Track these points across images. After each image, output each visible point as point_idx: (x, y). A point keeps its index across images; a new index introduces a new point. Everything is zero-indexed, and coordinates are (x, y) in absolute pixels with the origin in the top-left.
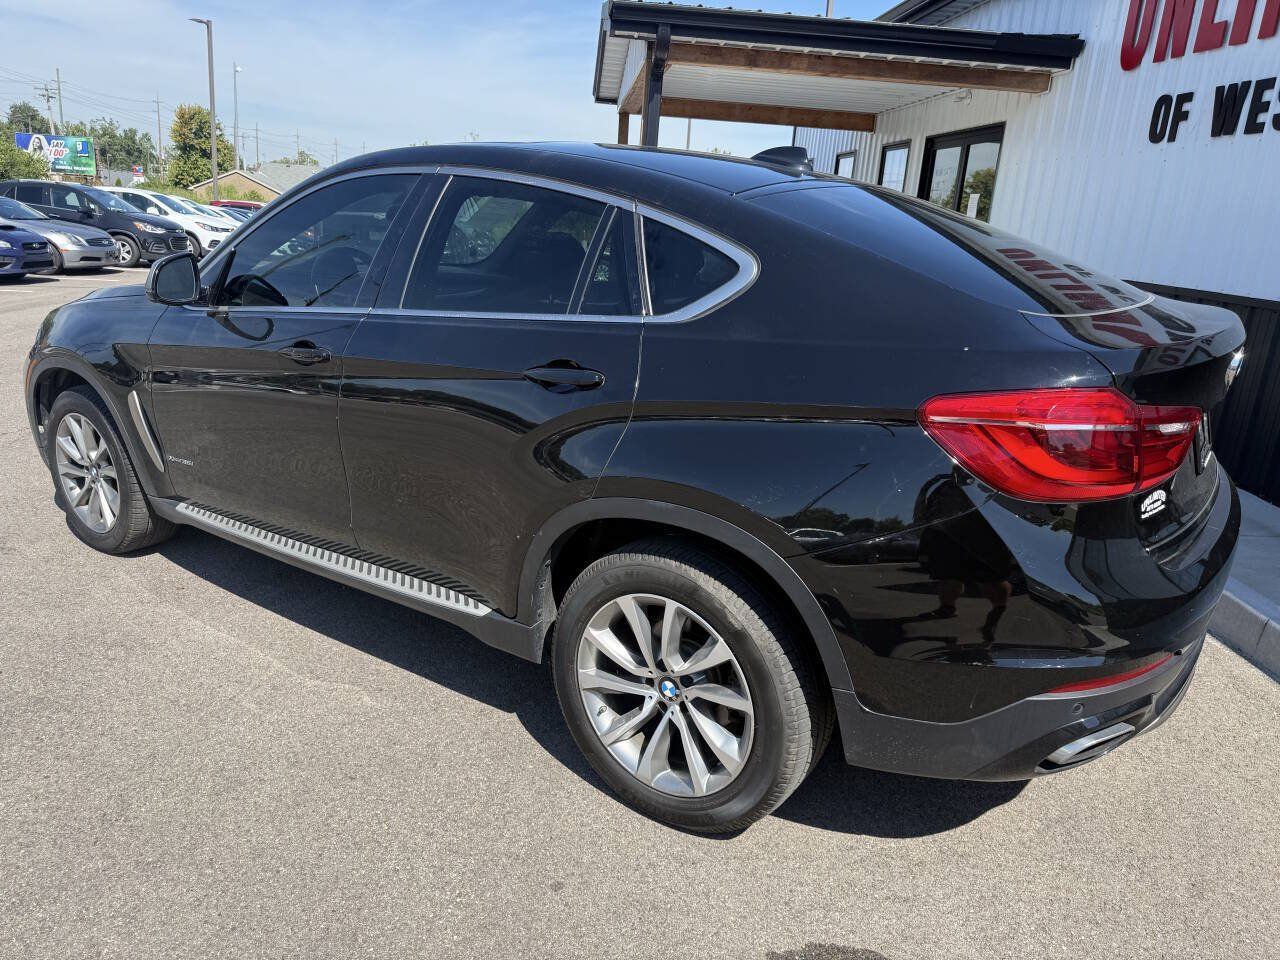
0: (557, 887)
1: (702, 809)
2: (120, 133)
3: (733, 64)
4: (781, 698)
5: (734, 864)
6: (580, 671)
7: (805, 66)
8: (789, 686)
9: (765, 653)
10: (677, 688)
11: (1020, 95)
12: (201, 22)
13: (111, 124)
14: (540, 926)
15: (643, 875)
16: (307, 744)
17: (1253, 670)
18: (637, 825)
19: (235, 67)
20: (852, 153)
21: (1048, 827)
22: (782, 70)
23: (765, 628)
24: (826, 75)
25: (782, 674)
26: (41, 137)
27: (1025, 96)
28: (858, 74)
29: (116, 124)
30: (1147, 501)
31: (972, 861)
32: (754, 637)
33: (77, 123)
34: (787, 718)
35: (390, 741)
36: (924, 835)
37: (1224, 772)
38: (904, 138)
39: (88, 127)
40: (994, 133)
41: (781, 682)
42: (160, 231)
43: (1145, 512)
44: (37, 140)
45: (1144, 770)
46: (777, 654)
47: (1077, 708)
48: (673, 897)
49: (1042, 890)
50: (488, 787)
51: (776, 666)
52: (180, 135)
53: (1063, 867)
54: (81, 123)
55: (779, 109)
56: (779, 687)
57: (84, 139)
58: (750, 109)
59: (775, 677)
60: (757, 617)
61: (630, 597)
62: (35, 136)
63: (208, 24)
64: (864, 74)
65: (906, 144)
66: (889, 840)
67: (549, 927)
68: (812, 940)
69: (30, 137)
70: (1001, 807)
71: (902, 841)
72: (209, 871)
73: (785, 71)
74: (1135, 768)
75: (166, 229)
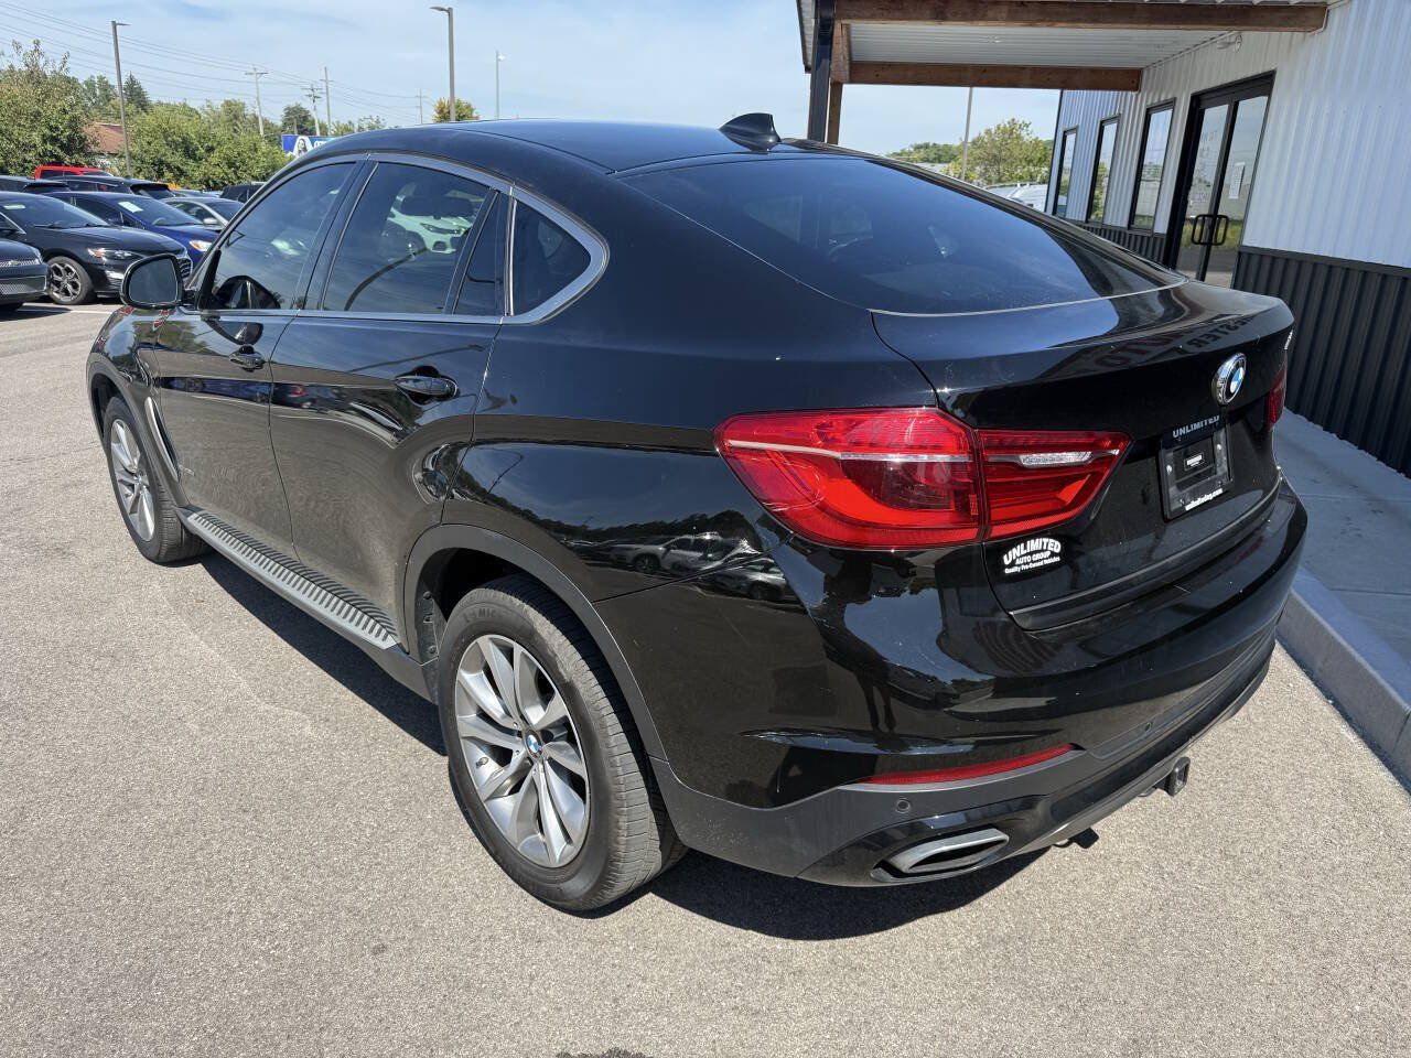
0: (379, 950)
1: (555, 882)
3: (917, 19)
4: (606, 764)
5: (584, 947)
6: (458, 717)
7: (1004, 15)
8: (615, 750)
9: (590, 710)
10: (540, 744)
11: (1292, 37)
12: (442, 9)
13: (378, 122)
14: (336, 990)
15: (477, 949)
16: (222, 771)
17: (1382, 774)
18: (504, 891)
19: (498, 55)
20: (1117, 118)
21: (986, 946)
22: (975, 22)
23: (595, 681)
24: (1031, 23)
25: (608, 736)
26: (306, 138)
27: (1298, 35)
28: (1073, 21)
29: (382, 122)
30: (1016, 552)
31: (863, 976)
32: (581, 691)
33: (346, 122)
34: (614, 787)
35: (304, 774)
36: (824, 938)
37: (1264, 902)
38: (1169, 97)
39: (356, 126)
40: (1262, 84)
41: (607, 745)
43: (1012, 564)
44: (302, 142)
45: (1154, 889)
46: (604, 712)
47: (903, 805)
48: (494, 975)
49: (931, 1021)
50: (373, 835)
51: (603, 726)
53: (974, 998)
54: (350, 123)
55: (1020, 69)
56: (604, 750)
58: (985, 71)
59: (600, 738)
60: (587, 668)
61: (487, 637)
62: (300, 137)
63: (449, 11)
64: (1079, 20)
65: (1170, 104)
66: (777, 939)
67: (345, 994)
68: (619, 1046)
69: (296, 137)
70: (939, 916)
71: (792, 943)
72: (58, 893)
73: (981, 23)
74: (1145, 885)
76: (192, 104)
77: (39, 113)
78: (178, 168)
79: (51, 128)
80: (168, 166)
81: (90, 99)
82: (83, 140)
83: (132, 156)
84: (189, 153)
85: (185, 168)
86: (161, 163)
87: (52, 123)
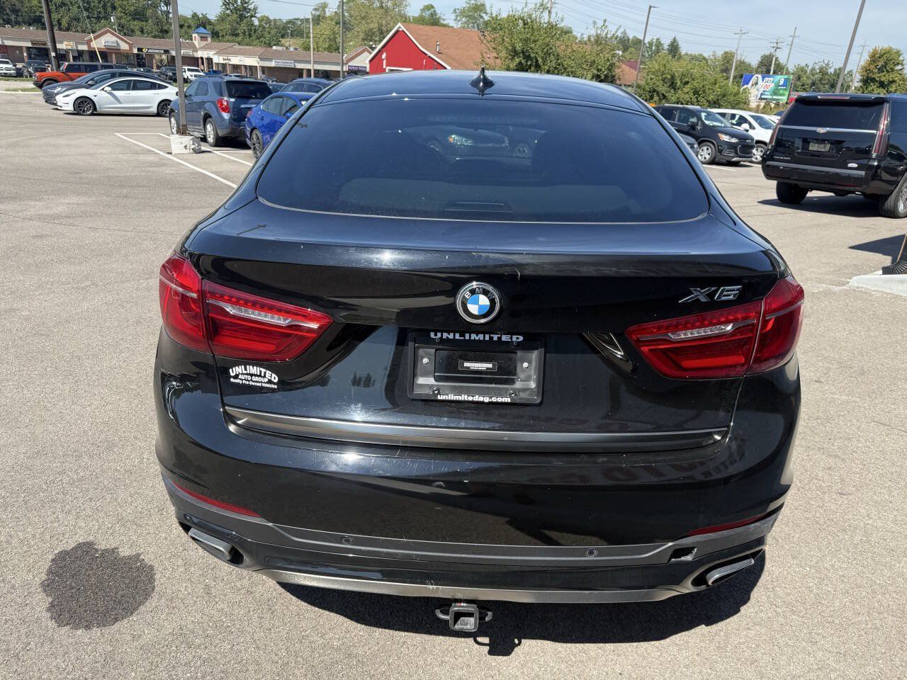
2: (831, 71)
13: (828, 65)
26: (759, 76)
29: (831, 65)
30: (238, 369)
39: (810, 68)
42: (734, 140)
44: (756, 78)
52: (866, 71)
54: (806, 65)
57: (786, 77)
75: (739, 139)
76: (706, 55)
77: (594, 61)
78: (663, 95)
79: (598, 70)
80: (658, 93)
81: (648, 52)
82: (613, 76)
83: (639, 86)
84: (673, 85)
85: (667, 95)
86: (654, 91)
87: (600, 67)
